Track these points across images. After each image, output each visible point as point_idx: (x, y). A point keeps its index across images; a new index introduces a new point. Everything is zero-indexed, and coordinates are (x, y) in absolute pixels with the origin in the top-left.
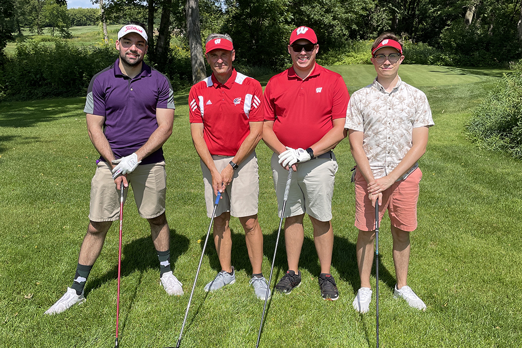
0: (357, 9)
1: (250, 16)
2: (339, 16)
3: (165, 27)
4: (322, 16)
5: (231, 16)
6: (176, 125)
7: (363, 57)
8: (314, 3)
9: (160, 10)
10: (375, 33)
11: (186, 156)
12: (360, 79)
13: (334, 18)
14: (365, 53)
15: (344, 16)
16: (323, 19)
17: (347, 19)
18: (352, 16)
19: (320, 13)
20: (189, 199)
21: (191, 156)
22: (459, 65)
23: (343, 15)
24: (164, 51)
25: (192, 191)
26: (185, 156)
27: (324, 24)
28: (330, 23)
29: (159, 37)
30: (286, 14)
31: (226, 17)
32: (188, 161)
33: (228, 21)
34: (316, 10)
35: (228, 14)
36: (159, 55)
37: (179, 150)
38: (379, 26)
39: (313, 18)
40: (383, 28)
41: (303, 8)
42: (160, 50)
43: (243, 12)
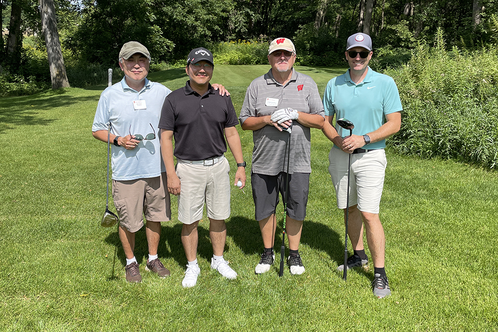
0: (218, 10)
1: (110, 15)
2: (201, 17)
3: (15, 25)
4: (184, 16)
5: (90, 15)
6: (36, 133)
7: (225, 58)
8: (176, 4)
9: (9, 8)
10: (233, 35)
11: (52, 171)
12: (229, 79)
13: (197, 19)
14: (227, 54)
15: (206, 17)
16: (186, 20)
17: (208, 21)
18: (213, 18)
19: (183, 14)
20: (61, 230)
21: (58, 170)
22: (313, 65)
23: (204, 16)
24: (16, 51)
25: (64, 217)
26: (50, 171)
27: (186, 24)
28: (192, 24)
29: (9, 36)
30: (148, 14)
31: (84, 16)
32: (54, 177)
33: (87, 20)
34: (178, 11)
35: (87, 13)
36: (10, 55)
37: (42, 164)
38: (236, 28)
39: (175, 19)
40: (240, 29)
41: (165, 9)
42: (12, 50)
43: (104, 11)
